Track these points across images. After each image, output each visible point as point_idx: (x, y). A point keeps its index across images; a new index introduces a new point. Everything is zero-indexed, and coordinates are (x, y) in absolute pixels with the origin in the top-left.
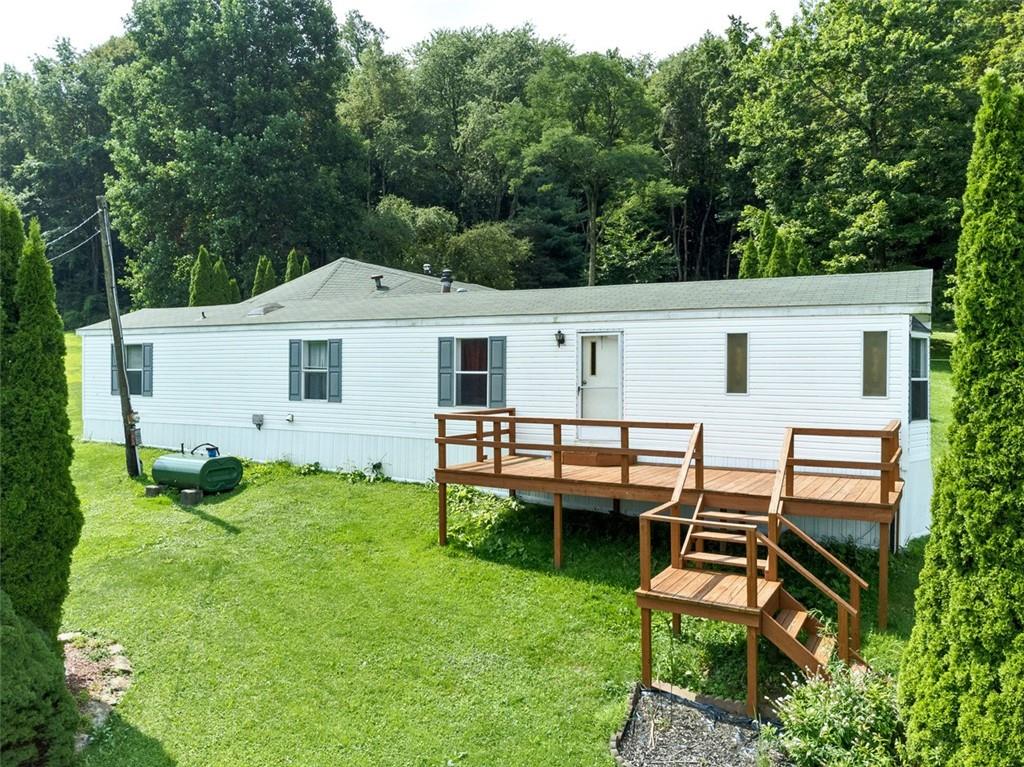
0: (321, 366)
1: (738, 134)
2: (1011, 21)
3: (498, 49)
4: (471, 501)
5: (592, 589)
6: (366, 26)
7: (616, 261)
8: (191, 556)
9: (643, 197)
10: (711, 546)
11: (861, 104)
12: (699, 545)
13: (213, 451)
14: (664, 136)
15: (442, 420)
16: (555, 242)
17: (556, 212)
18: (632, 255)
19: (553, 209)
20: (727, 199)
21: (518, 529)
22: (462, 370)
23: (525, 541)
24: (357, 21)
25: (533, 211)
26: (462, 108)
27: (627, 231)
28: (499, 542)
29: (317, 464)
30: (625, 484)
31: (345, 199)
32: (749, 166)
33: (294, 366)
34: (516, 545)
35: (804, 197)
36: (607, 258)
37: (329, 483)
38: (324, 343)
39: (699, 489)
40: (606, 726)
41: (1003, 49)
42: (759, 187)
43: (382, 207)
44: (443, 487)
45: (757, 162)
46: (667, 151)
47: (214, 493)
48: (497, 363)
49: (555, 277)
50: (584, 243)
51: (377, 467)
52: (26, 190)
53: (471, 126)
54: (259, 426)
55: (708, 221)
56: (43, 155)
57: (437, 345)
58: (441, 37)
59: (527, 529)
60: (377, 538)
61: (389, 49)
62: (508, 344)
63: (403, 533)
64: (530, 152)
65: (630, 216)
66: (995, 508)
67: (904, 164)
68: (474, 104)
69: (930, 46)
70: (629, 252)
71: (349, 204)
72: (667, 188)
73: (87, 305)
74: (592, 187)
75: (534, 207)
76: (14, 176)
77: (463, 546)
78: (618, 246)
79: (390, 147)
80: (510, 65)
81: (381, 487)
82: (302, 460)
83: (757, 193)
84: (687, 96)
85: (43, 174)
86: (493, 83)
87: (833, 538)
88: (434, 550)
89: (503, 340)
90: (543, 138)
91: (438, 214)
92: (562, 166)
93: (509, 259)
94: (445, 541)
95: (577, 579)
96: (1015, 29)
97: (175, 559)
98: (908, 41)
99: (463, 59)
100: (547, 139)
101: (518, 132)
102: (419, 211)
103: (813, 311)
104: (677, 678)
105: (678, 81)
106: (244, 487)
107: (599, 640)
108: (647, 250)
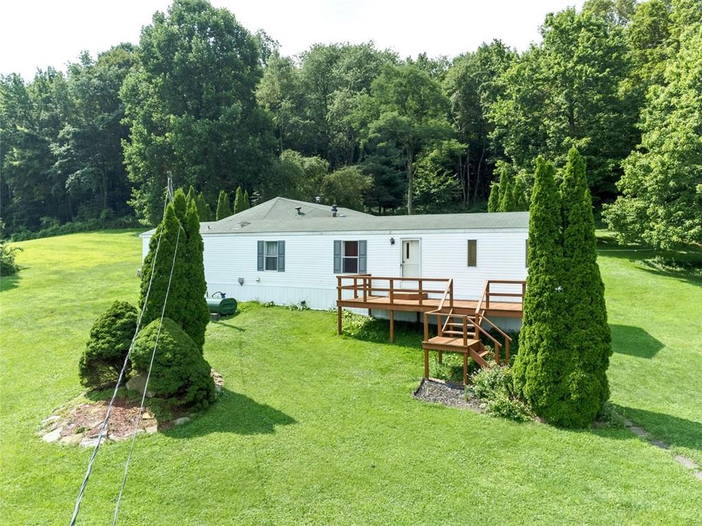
0: (274, 253)
1: (494, 119)
2: (651, 54)
3: (353, 57)
4: (351, 317)
5: (407, 350)
6: (268, 39)
7: (425, 189)
8: (227, 340)
9: (441, 150)
10: (455, 329)
11: (562, 104)
12: (451, 328)
13: (223, 295)
14: (455, 110)
15: (339, 279)
16: (387, 177)
17: (388, 158)
18: (434, 185)
19: (386, 156)
20: (493, 150)
21: (374, 328)
22: (346, 255)
23: (377, 333)
24: (262, 36)
25: (374, 157)
26: (331, 95)
27: (431, 171)
28: (366, 332)
29: (272, 302)
30: (421, 305)
31: (264, 154)
32: (500, 137)
33: (260, 254)
34: (373, 333)
35: (530, 156)
36: (419, 187)
37: (281, 311)
38: (276, 242)
39: (451, 307)
40: (410, 389)
41: (646, 70)
42: (507, 149)
43: (282, 157)
44: (340, 308)
45: (505, 134)
46: (456, 120)
47: (225, 315)
48: (362, 253)
49: (387, 199)
50: (405, 177)
51: (303, 303)
52: (66, 145)
53: (336, 106)
54: (242, 284)
55: (483, 162)
56: (74, 123)
57: (333, 244)
58: (318, 49)
59: (378, 328)
60: (309, 332)
61: (283, 54)
62: (368, 244)
63: (321, 330)
64: (373, 125)
65: (434, 160)
66: (536, 302)
67: (584, 139)
68: (338, 92)
69: (597, 75)
70: (432, 183)
71: (266, 157)
72: (456, 145)
73: (103, 215)
74: (410, 145)
75: (374, 155)
76: (59, 136)
77: (349, 335)
78: (426, 180)
79: (286, 118)
80: (360, 67)
81: (306, 313)
82: (266, 299)
83: (505, 152)
84: (469, 86)
85: (75, 135)
86: (349, 79)
87: (513, 330)
88: (336, 337)
89: (365, 242)
90: (381, 118)
91: (317, 161)
92: (392, 132)
93: (360, 188)
94: (341, 333)
95: (400, 346)
96: (653, 59)
97: (220, 341)
98: (586, 71)
99: (331, 63)
100: (383, 119)
101: (365, 112)
102: (306, 159)
103: (504, 230)
104: (438, 376)
105: (464, 77)
106: (239, 313)
107: (409, 366)
108: (443, 183)
